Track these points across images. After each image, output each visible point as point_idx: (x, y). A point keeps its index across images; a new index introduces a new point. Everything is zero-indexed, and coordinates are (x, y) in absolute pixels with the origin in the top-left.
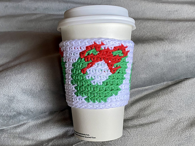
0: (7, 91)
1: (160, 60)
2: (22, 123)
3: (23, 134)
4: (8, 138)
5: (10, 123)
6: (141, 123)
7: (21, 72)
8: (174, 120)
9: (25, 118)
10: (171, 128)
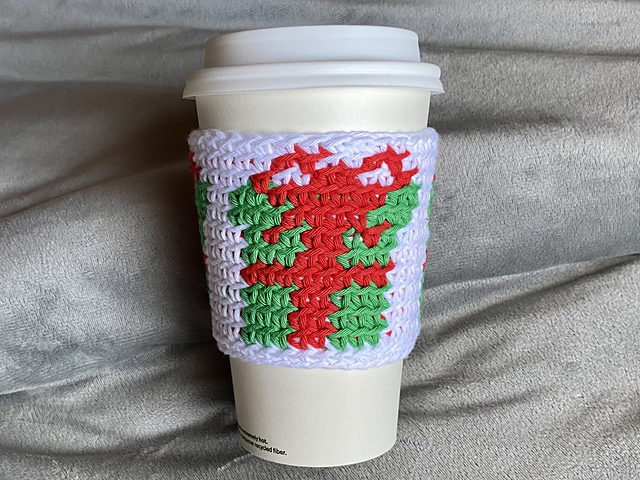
0: (36, 272)
1: (542, 191)
2: (84, 375)
3: (82, 411)
4: (35, 421)
5: (43, 373)
6: (467, 400)
8: (580, 395)
9: (90, 360)
10: (568, 423)
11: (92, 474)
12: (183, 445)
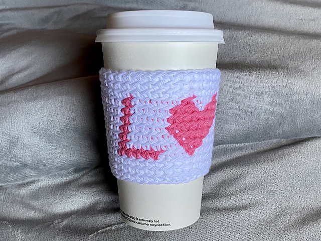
0: (8, 127)
2: (30, 180)
3: (28, 198)
5: (10, 178)
6: (219, 206)
8: (275, 208)
9: (33, 173)
10: (267, 222)
11: (27, 234)
12: (75, 219)
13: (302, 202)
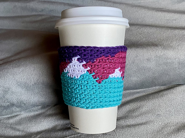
0: (3, 82)
1: (152, 65)
2: (16, 114)
3: (15, 124)
5: (4, 113)
6: (128, 123)
7: (19, 66)
8: (161, 123)
9: (18, 109)
10: (157, 131)
12: (44, 135)
13: (176, 120)
